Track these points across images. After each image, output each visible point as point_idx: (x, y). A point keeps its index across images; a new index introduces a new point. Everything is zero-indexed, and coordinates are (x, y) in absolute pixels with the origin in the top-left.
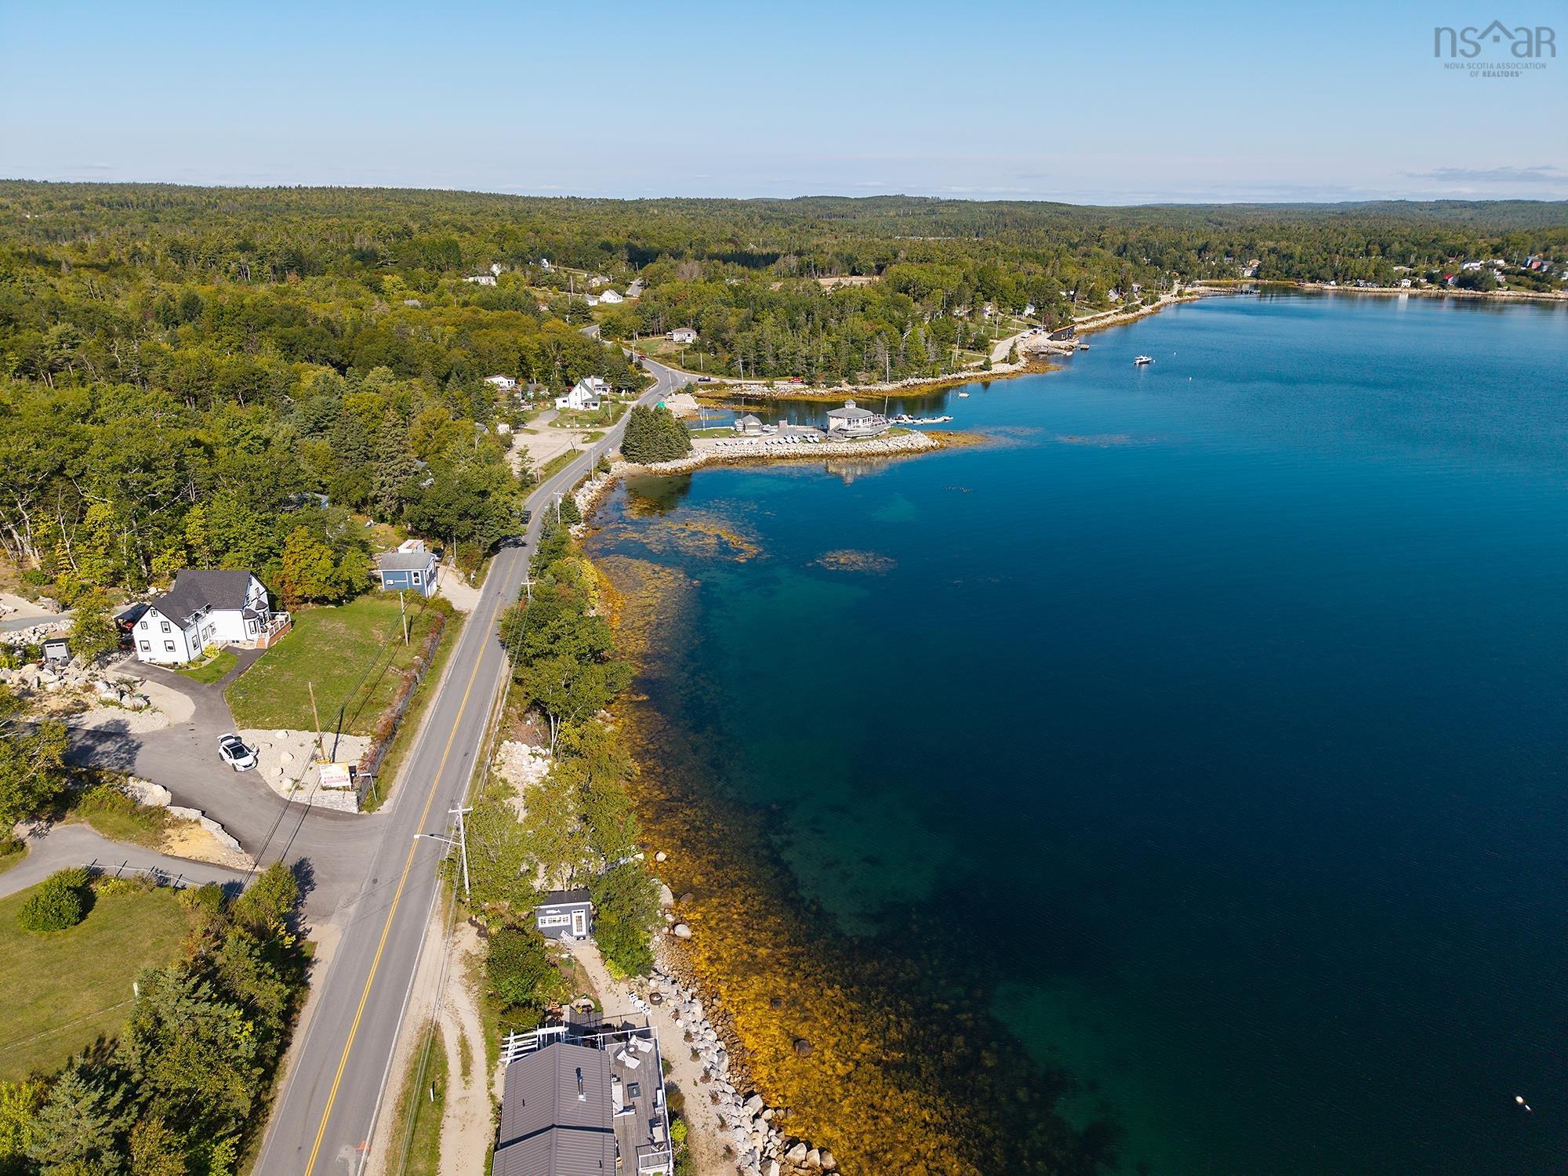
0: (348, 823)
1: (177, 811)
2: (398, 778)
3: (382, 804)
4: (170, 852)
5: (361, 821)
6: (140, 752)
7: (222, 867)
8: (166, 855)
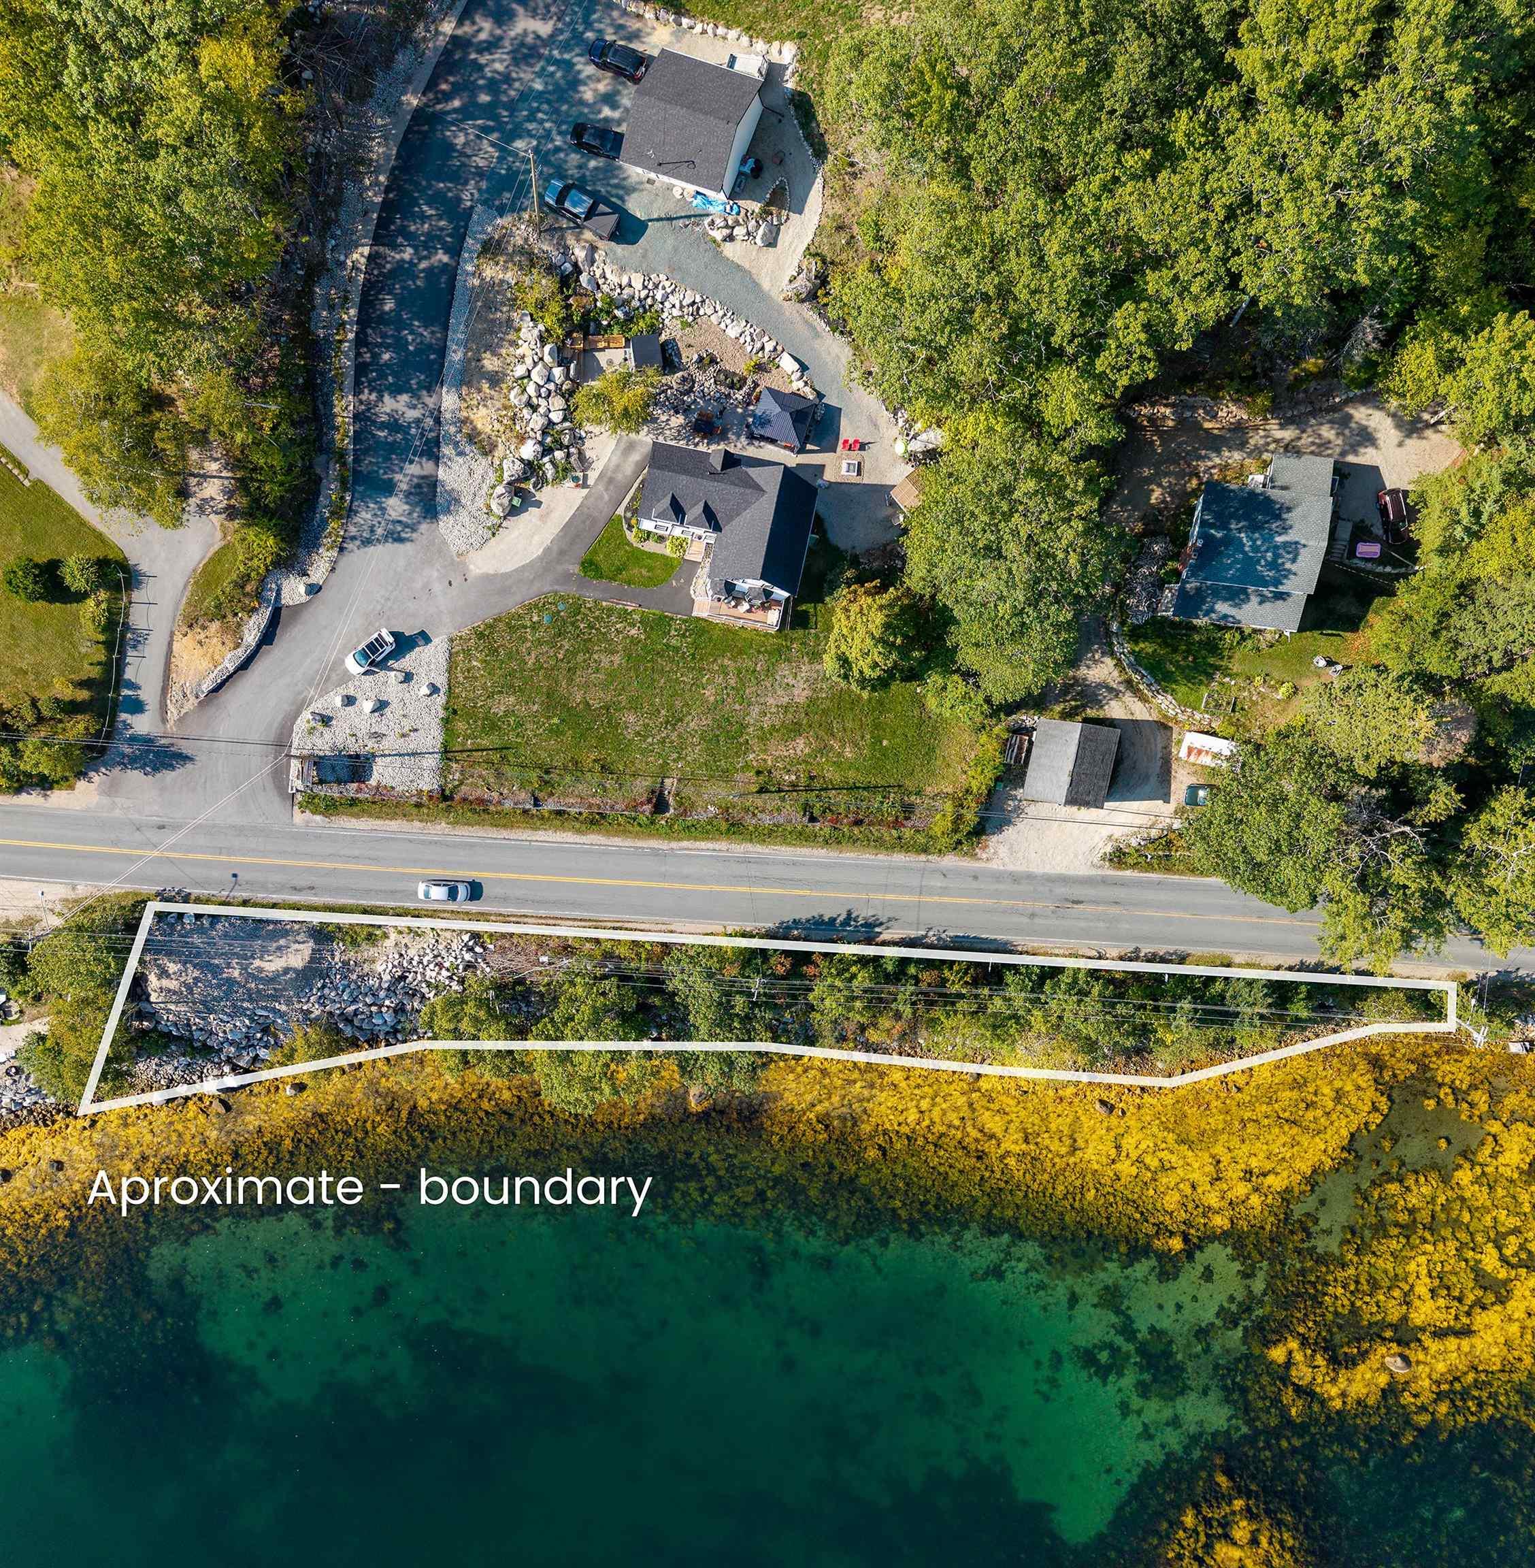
0: (270, 786)
1: (260, 620)
2: (379, 822)
3: (314, 813)
4: (178, 636)
5: (276, 799)
6: (391, 547)
7: (165, 690)
8: (172, 634)
